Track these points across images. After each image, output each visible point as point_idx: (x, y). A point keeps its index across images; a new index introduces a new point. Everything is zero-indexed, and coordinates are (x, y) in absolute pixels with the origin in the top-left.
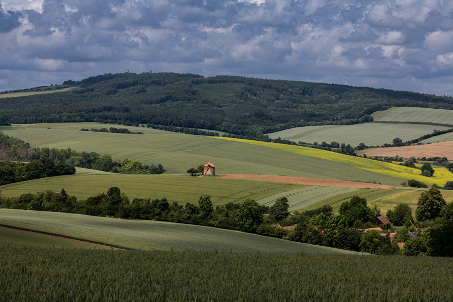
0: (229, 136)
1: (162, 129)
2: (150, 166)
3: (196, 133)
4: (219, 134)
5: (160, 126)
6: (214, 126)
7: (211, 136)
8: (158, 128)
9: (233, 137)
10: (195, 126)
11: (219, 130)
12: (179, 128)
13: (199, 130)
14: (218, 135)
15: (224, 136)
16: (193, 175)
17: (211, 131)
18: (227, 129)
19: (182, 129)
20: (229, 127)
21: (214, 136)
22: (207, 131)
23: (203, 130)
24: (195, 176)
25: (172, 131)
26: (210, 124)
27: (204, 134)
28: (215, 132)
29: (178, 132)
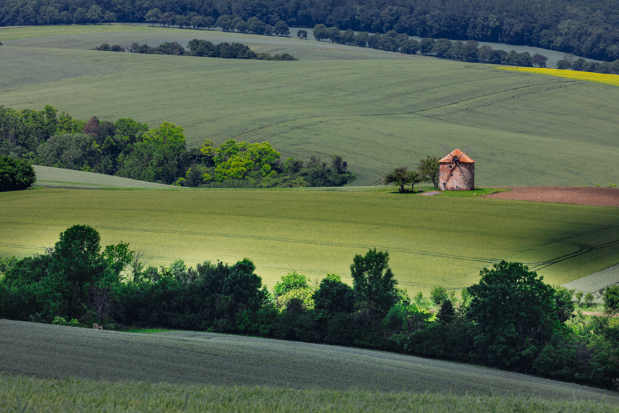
0: (578, 67)
1: (362, 44)
2: (306, 161)
3: (472, 57)
4: (545, 59)
5: (356, 33)
6: (530, 32)
7: (520, 64)
8: (350, 41)
9: (592, 69)
10: (469, 32)
11: (547, 48)
12: (419, 40)
13: (481, 45)
14: (542, 62)
15: (562, 66)
16: (403, 191)
17: (520, 50)
18: (574, 43)
19: (428, 44)
20: (581, 35)
21: (530, 65)
22: (507, 49)
23: (496, 47)
24: (412, 192)
25: (394, 50)
26: (518, 27)
27: (497, 58)
28: (532, 51)
29: (414, 53)
